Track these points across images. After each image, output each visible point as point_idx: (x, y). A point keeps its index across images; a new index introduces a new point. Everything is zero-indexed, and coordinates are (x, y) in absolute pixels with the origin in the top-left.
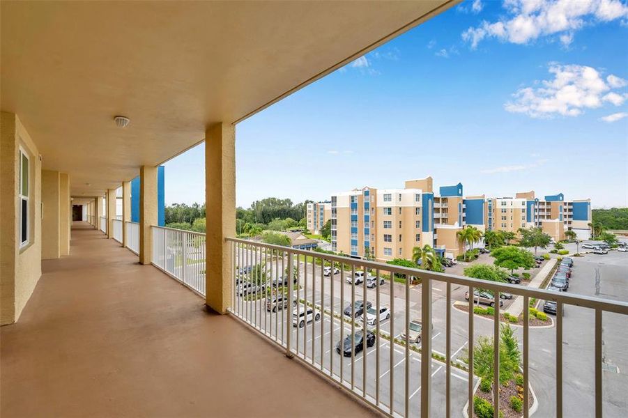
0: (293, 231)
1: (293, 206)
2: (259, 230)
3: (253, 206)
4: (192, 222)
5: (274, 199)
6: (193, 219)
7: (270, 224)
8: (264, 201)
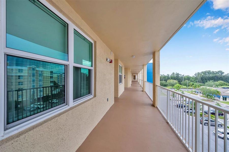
0: (224, 88)
1: (224, 74)
2: (198, 86)
3: (196, 75)
4: (167, 81)
5: (209, 71)
6: (167, 80)
7: (206, 83)
8: (202, 72)
